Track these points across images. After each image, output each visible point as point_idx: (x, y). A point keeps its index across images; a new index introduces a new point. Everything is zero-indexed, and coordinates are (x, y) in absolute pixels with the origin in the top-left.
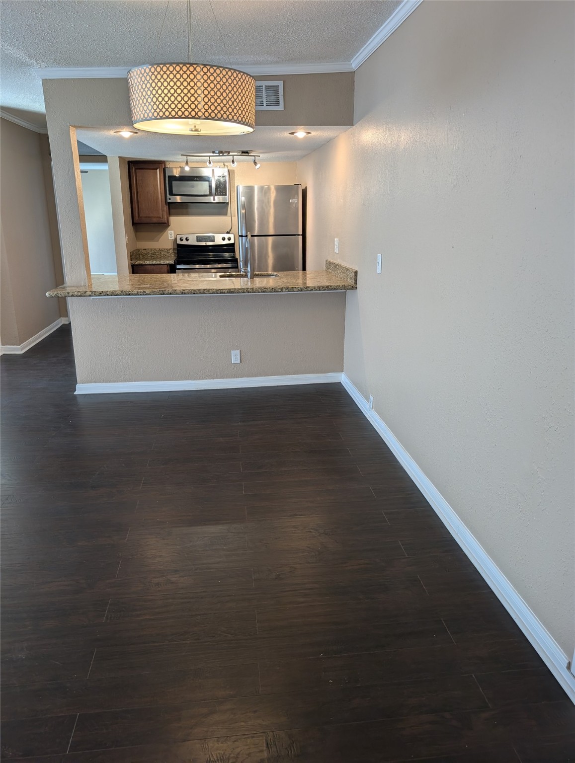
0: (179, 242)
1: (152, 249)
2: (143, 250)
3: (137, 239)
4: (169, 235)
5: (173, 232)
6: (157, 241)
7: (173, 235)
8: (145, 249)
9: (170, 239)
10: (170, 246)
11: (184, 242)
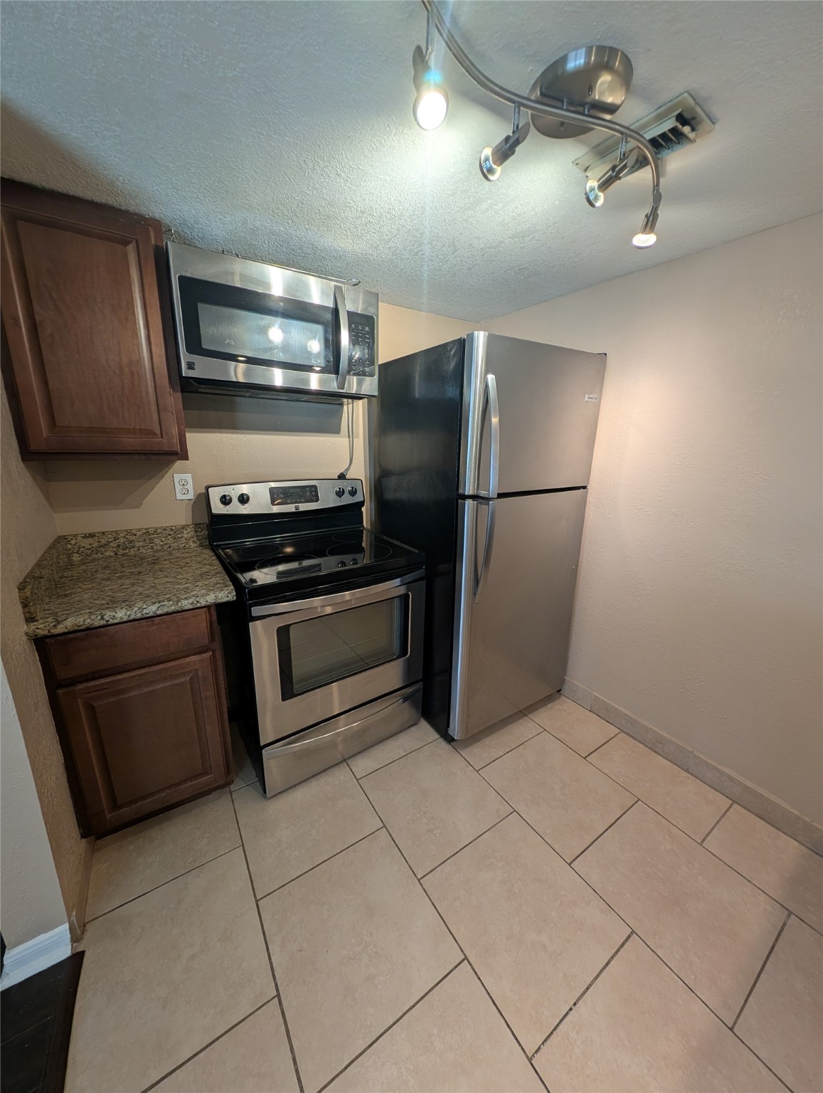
0: (218, 508)
1: (116, 532)
2: (85, 537)
3: (51, 505)
4: (178, 488)
5: (188, 477)
6: (138, 507)
7: (190, 486)
8: (92, 535)
9: (179, 496)
10: (182, 517)
11: (236, 508)
